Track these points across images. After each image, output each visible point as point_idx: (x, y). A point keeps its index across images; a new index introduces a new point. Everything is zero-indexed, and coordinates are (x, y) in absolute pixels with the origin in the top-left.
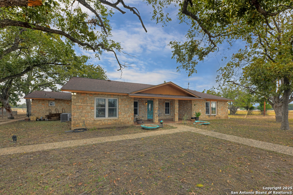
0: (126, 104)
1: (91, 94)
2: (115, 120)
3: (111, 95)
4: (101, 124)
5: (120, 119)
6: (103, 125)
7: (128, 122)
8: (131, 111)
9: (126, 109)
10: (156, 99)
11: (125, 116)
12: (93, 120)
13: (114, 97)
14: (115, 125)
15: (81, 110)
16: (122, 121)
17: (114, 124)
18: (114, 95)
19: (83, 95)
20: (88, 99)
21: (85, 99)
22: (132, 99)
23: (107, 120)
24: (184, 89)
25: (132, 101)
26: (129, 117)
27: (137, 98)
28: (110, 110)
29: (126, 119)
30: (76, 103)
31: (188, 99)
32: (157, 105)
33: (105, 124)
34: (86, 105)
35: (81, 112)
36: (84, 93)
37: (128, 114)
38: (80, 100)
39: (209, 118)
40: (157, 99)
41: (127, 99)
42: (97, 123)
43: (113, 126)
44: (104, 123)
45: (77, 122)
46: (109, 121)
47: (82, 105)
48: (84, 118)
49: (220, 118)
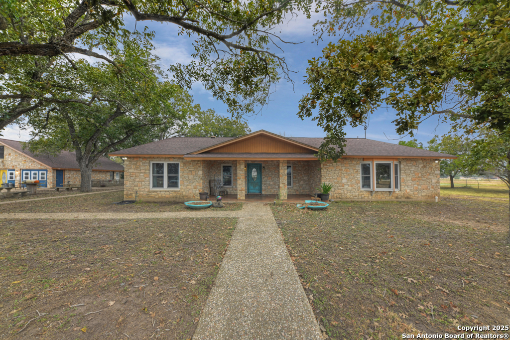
0: (190, 170)
1: (145, 158)
2: (175, 192)
3: (169, 158)
4: (157, 197)
5: (182, 190)
6: (159, 198)
7: (193, 196)
8: (198, 179)
9: (191, 177)
10: (240, 160)
11: (189, 187)
12: (147, 190)
13: (174, 160)
14: (175, 199)
15: (133, 178)
16: (184, 193)
17: (173, 198)
18: (173, 158)
19: (135, 159)
20: (141, 164)
21: (138, 164)
22: (199, 163)
23: (165, 191)
24: (287, 138)
25: (199, 165)
26: (195, 188)
27: (230, 161)
28: (169, 178)
29: (190, 191)
30: (128, 169)
31: (294, 158)
32: (242, 170)
33: (162, 197)
34: (139, 171)
35: (134, 180)
36: (137, 157)
37: (194, 184)
38: (132, 166)
39: (370, 197)
40: (242, 160)
41: (192, 163)
42: (152, 195)
43: (173, 200)
44: (160, 195)
45: (129, 193)
46: (167, 194)
47: (135, 171)
48: (137, 188)
49: (408, 198)
